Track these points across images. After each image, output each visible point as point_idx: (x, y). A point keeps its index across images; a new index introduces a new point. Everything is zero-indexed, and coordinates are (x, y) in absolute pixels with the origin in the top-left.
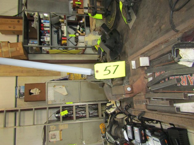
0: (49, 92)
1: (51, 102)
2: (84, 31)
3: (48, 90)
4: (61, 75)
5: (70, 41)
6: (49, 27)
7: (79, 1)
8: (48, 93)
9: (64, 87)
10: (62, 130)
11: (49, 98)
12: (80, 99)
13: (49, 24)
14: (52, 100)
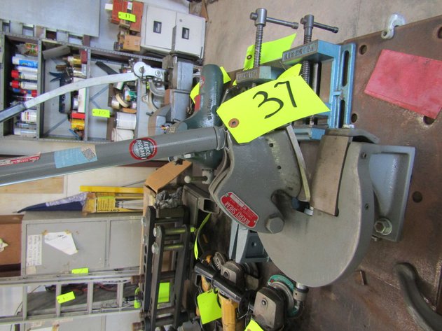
0: (29, 246)
1: (35, 270)
2: (134, 99)
3: (29, 241)
4: (65, 191)
5: (94, 103)
6: (35, 82)
7: (129, 11)
8: (28, 251)
9: (70, 236)
10: (58, 325)
11: (28, 260)
12: (106, 260)
13: (36, 70)
14: (36, 264)
